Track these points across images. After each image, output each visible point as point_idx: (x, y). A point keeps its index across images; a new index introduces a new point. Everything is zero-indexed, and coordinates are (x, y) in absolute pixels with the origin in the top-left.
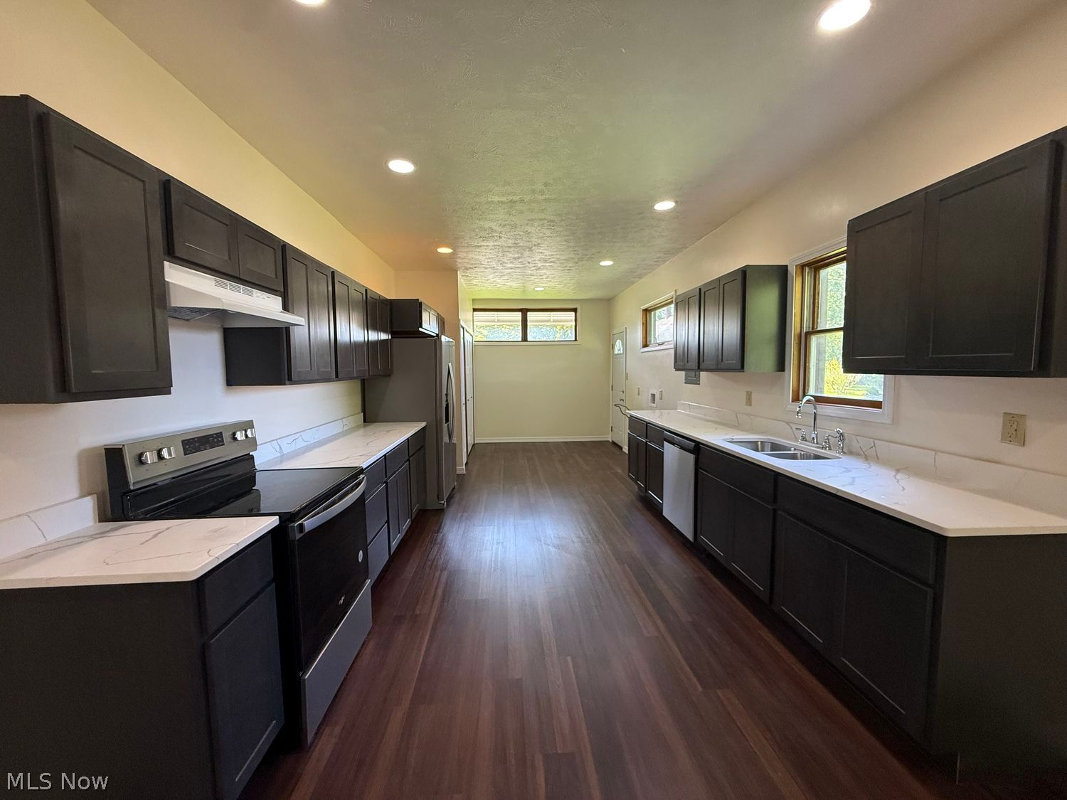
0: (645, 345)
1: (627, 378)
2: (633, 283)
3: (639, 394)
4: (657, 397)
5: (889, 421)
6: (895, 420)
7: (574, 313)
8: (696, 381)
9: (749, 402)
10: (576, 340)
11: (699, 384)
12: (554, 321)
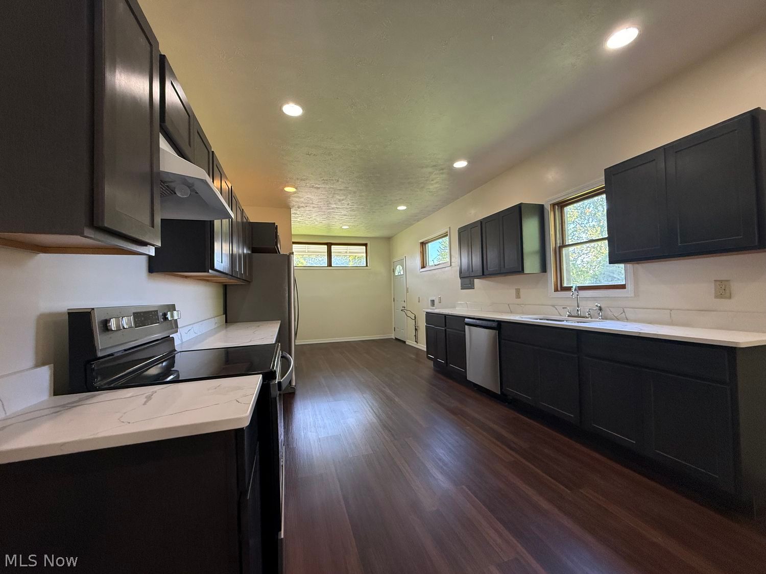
0: (423, 267)
1: (407, 291)
2: (411, 225)
3: (419, 302)
4: (436, 302)
5: (632, 295)
6: (637, 294)
7: (365, 247)
8: (472, 287)
9: (518, 296)
10: (367, 266)
11: (474, 289)
12: (349, 253)
